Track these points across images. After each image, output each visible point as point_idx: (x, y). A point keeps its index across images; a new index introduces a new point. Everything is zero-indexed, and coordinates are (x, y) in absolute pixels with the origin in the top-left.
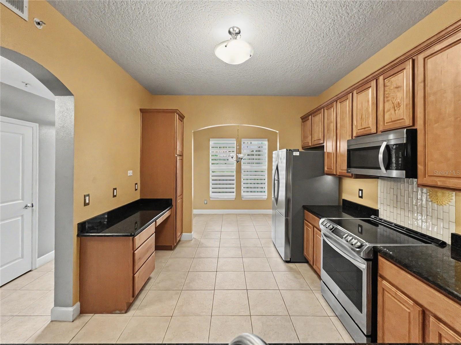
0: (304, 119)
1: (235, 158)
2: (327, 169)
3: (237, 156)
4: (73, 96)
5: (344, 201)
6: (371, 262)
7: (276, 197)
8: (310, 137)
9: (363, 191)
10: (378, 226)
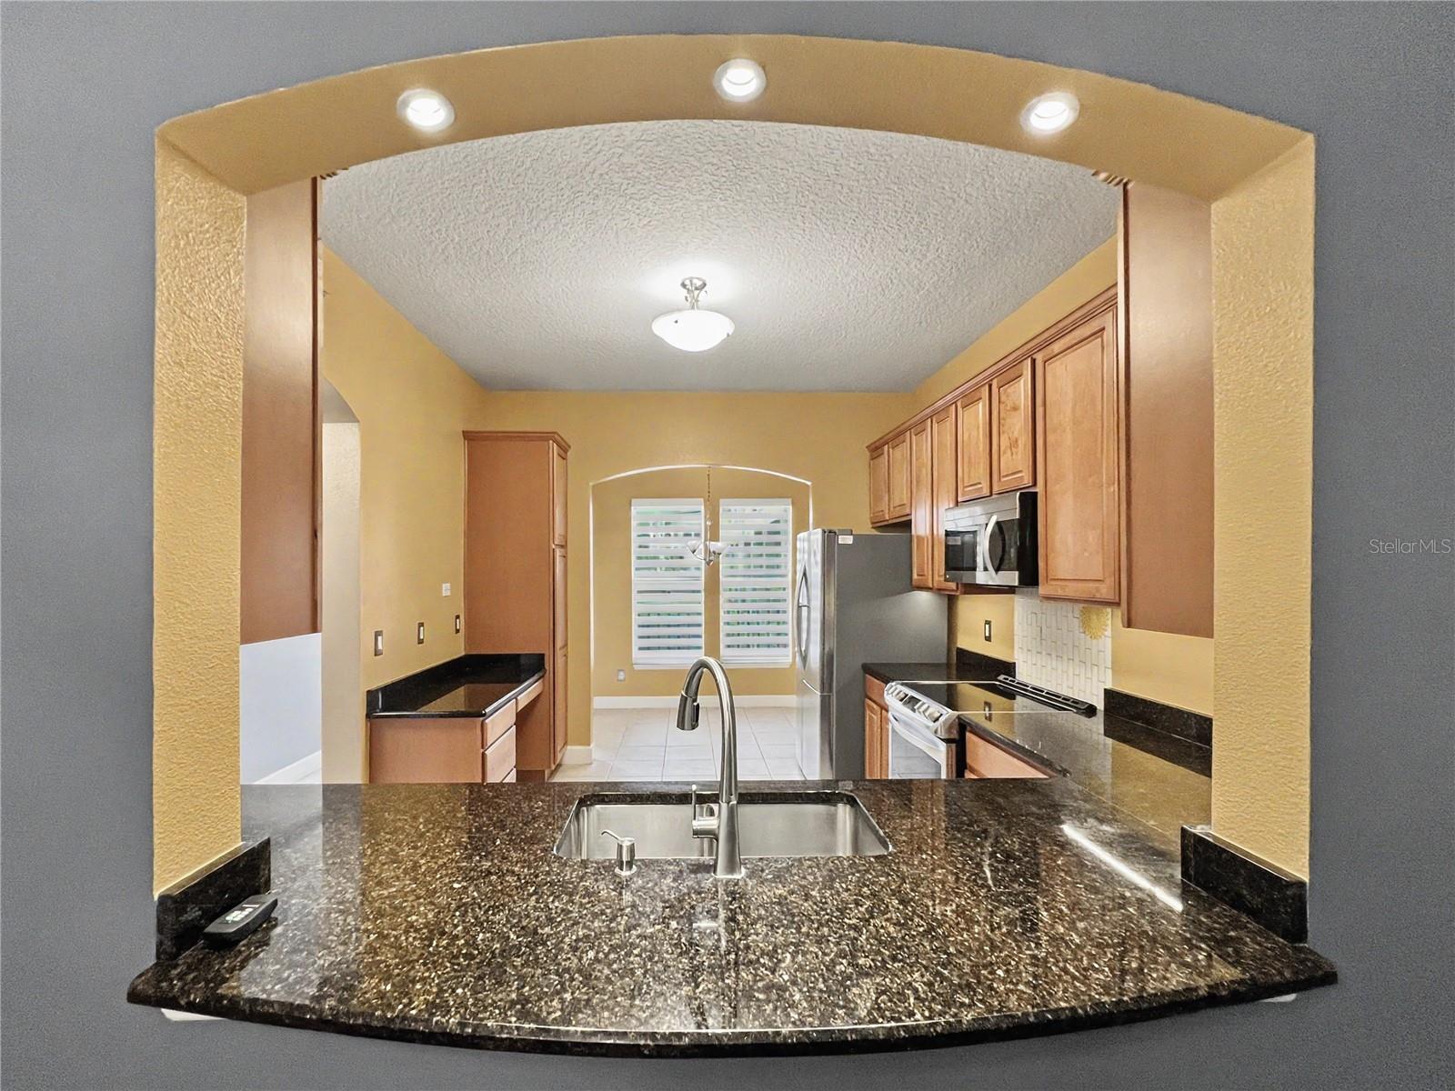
0: (876, 450)
1: (701, 555)
2: (918, 575)
3: (706, 546)
4: (356, 424)
5: (961, 652)
6: (954, 746)
7: (803, 649)
8: (887, 498)
9: (992, 624)
10: (1014, 699)
